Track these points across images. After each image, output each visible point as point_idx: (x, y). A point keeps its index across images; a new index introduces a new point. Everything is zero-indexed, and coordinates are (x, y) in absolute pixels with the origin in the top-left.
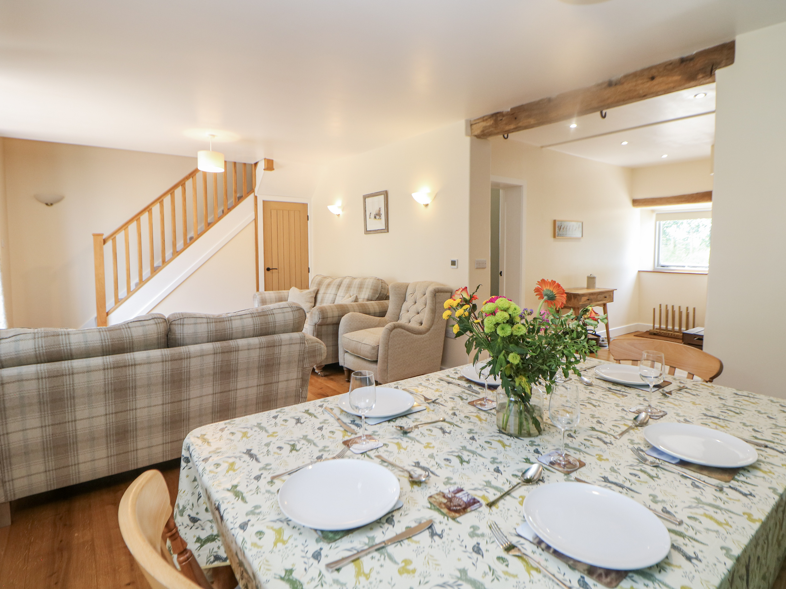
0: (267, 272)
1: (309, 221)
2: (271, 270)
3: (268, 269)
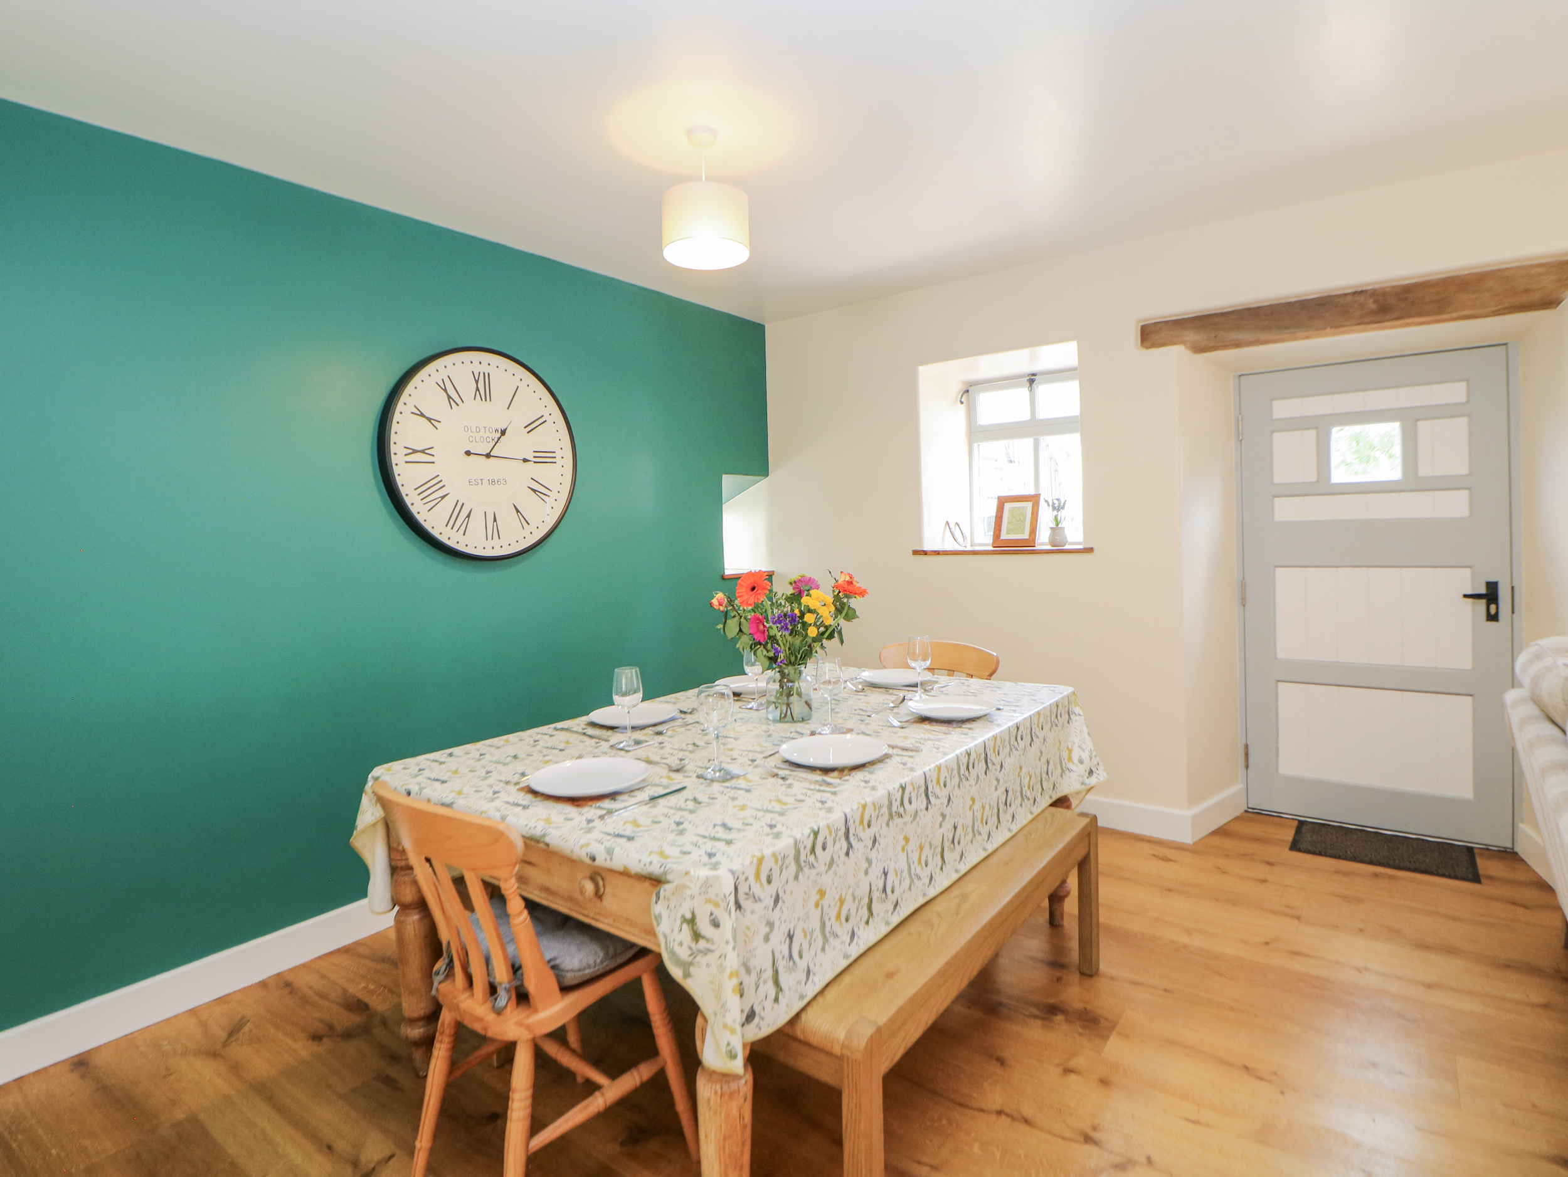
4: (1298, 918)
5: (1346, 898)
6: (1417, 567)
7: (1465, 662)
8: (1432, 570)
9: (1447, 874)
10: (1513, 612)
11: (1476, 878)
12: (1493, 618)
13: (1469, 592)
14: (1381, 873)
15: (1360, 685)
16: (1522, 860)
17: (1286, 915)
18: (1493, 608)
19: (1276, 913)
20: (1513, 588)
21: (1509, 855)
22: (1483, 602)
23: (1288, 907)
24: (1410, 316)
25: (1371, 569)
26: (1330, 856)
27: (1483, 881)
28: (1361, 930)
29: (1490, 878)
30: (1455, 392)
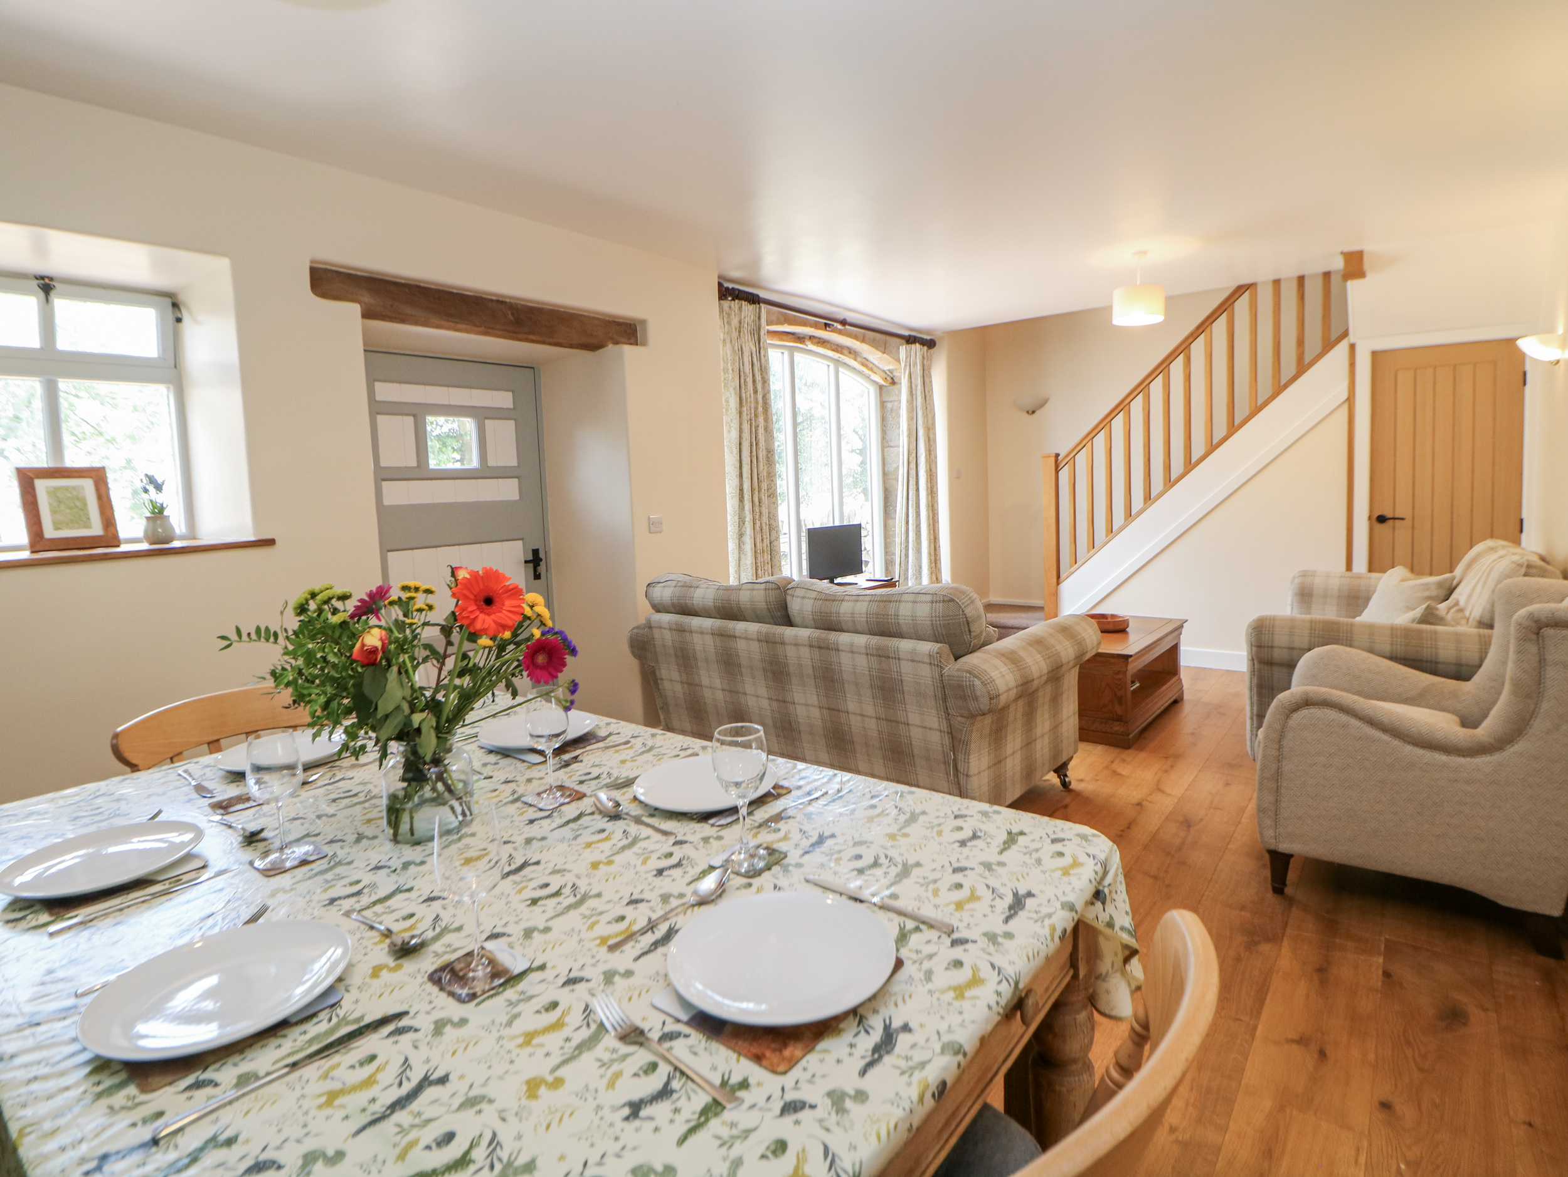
0: (1378, 526)
1: (1528, 388)
2: (1391, 522)
3: (1382, 519)
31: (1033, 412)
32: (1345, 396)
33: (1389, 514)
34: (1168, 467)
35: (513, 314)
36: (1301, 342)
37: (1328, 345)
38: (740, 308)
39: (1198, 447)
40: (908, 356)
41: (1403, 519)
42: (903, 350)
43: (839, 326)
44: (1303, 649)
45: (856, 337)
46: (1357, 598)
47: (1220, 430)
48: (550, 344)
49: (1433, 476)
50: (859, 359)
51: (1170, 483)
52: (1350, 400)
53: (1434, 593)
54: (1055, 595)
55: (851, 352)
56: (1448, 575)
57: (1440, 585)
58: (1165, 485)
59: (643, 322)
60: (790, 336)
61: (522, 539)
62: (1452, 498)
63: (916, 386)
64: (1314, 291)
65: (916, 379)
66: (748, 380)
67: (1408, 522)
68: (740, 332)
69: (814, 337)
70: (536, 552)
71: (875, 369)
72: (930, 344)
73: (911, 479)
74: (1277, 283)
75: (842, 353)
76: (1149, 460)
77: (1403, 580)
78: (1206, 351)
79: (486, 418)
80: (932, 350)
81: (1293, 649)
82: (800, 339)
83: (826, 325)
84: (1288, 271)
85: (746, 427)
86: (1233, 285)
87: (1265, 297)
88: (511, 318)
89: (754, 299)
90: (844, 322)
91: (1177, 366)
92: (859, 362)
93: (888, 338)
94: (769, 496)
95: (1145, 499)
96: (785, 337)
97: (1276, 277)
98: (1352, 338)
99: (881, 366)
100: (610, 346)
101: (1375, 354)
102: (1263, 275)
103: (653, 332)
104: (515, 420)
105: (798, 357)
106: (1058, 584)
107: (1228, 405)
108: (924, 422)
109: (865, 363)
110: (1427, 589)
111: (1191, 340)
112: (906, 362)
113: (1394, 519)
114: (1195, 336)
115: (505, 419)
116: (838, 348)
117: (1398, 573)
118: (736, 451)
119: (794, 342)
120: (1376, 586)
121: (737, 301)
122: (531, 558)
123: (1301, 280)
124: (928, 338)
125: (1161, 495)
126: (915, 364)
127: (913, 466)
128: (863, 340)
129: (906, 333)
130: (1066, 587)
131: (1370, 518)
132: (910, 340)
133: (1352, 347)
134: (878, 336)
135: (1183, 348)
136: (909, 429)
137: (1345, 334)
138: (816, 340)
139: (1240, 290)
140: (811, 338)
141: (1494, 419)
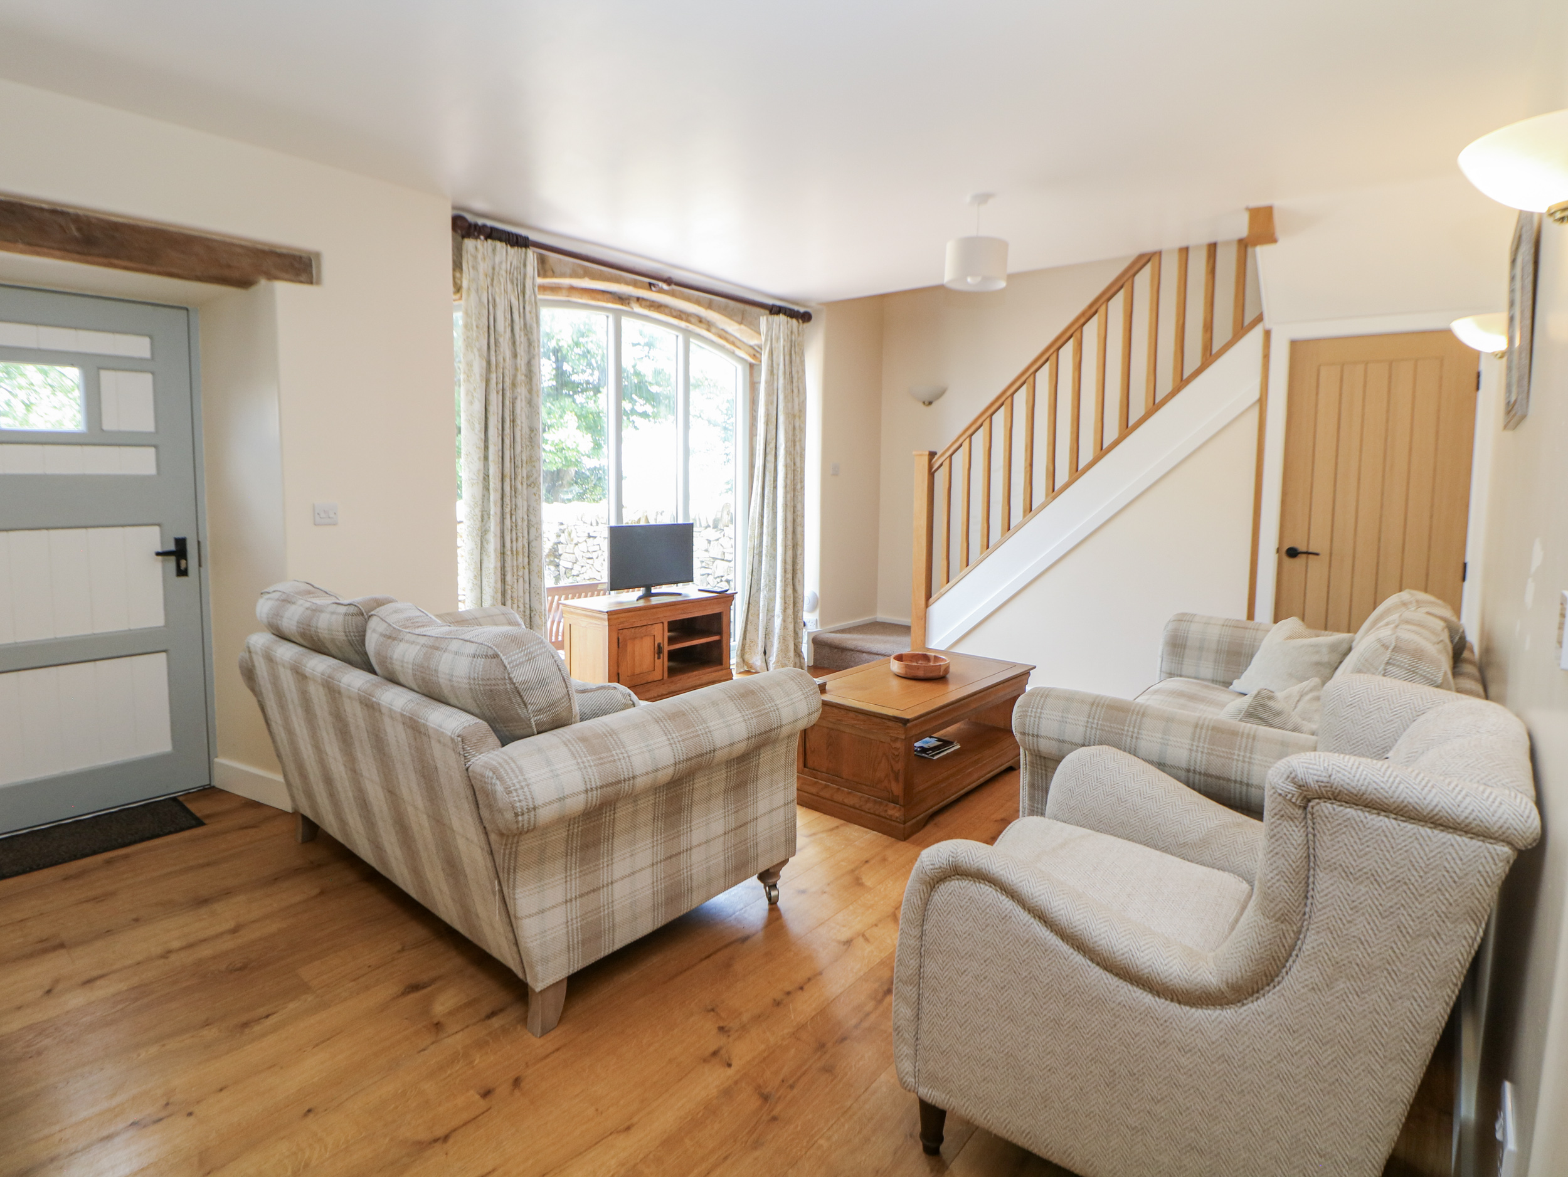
0: (1288, 561)
1: (1480, 394)
2: (1303, 557)
3: (1293, 553)
4: (62, 946)
5: (96, 899)
6: (103, 526)
7: (157, 619)
8: (120, 529)
9: (172, 830)
10: (200, 565)
11: (199, 823)
12: (182, 572)
13: (160, 550)
14: (111, 858)
15: (45, 664)
16: (221, 791)
17: (45, 951)
18: (183, 562)
19: (31, 956)
20: (199, 543)
21: (209, 791)
22: (173, 559)
23: (41, 941)
24: (118, 257)
25: (52, 532)
26: (45, 866)
27: (206, 821)
28: (137, 920)
29: (208, 816)
30: (138, 346)
31: (930, 403)
32: (1256, 396)
33: (1302, 547)
34: (1052, 474)
35: (79, 229)
36: (1208, 327)
37: (1241, 330)
38: (494, 250)
39: (1086, 454)
40: (769, 328)
41: (1317, 554)
42: (764, 320)
43: (665, 287)
44: (1076, 745)
45: (698, 302)
46: (1238, 654)
47: (1111, 432)
48: (159, 273)
49: (1357, 501)
50: (713, 330)
51: (1053, 492)
52: (1262, 402)
53: (1325, 658)
54: (924, 618)
55: (701, 320)
56: (1344, 636)
57: (1333, 648)
58: (1047, 495)
59: (318, 255)
60: (609, 296)
61: (159, 525)
62: (1380, 531)
63: (778, 365)
64: (1227, 261)
65: (778, 356)
66: (501, 340)
67: (1324, 556)
68: (492, 280)
69: (644, 299)
70: (181, 543)
71: (738, 343)
72: (806, 317)
73: (767, 473)
74: (1185, 251)
75: (688, 321)
76: (1031, 465)
77: (1290, 637)
78: (1099, 335)
79: (99, 368)
80: (806, 325)
81: (1063, 741)
82: (622, 299)
83: (650, 284)
84: (1199, 238)
85: (495, 399)
86: (1133, 252)
87: (1170, 269)
88: (76, 234)
89: (518, 241)
90: (669, 281)
91: (1067, 353)
92: (715, 334)
93: (748, 308)
94: (529, 485)
95: (1025, 512)
96: (600, 296)
97: (1184, 244)
98: (1267, 323)
99: (745, 340)
100: (263, 282)
101: (1294, 344)
102: (1169, 243)
103: (328, 269)
104: (153, 373)
105: (626, 322)
106: (927, 606)
107: (1121, 402)
108: (786, 407)
109: (723, 335)
110: (1317, 652)
111: (1083, 320)
112: (767, 335)
113: (1308, 553)
114: (1087, 315)
115: (136, 371)
116: (681, 315)
117: (1292, 624)
118: (479, 426)
119: (613, 302)
120: (1262, 640)
121: (490, 241)
122: (172, 547)
123: (1212, 248)
124: (802, 310)
125: (1043, 506)
126: (778, 339)
127: (771, 458)
128: (710, 306)
129: (770, 302)
130: (937, 609)
131: (1278, 551)
132: (775, 310)
133: (1268, 334)
134: (731, 303)
135: (1073, 332)
136: (768, 415)
137: (1260, 319)
138: (648, 303)
139: (1145, 259)
140: (638, 299)
141: (1437, 432)
